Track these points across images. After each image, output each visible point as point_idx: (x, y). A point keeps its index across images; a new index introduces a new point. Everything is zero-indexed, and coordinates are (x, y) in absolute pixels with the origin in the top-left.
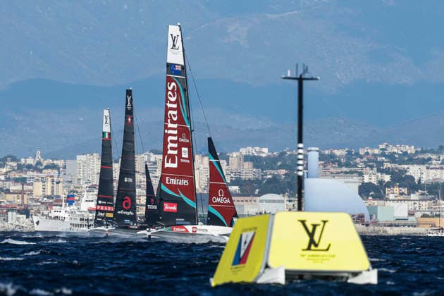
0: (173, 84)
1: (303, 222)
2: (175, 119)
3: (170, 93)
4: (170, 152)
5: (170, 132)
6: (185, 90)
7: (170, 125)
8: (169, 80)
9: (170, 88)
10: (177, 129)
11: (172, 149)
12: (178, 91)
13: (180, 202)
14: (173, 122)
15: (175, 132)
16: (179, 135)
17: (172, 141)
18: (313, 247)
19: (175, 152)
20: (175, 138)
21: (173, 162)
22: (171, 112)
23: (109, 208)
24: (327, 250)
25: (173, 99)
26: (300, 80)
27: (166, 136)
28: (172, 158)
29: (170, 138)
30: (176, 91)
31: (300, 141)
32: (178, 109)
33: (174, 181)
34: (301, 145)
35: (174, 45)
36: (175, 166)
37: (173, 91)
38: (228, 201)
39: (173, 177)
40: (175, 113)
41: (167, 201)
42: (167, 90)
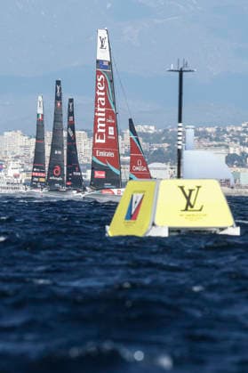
0: (102, 76)
1: (182, 188)
2: (103, 104)
3: (99, 84)
4: (99, 130)
5: (100, 114)
6: (111, 81)
7: (99, 109)
8: (99, 73)
9: (99, 80)
10: (106, 112)
11: (101, 128)
12: (106, 82)
13: (107, 171)
14: (101, 107)
15: (104, 115)
16: (106, 117)
17: (101, 122)
18: (189, 208)
19: (103, 131)
20: (103, 120)
21: (102, 138)
22: (100, 99)
23: (42, 175)
24: (200, 210)
25: (102, 88)
26: (181, 72)
27: (96, 118)
28: (101, 135)
29: (99, 119)
30: (104, 82)
31: (180, 121)
32: (106, 96)
33: (103, 154)
34: (180, 125)
35: (102, 46)
36: (103, 141)
37: (101, 82)
38: (145, 169)
39: (102, 151)
40: (103, 99)
41: (97, 170)
42: (97, 82)
